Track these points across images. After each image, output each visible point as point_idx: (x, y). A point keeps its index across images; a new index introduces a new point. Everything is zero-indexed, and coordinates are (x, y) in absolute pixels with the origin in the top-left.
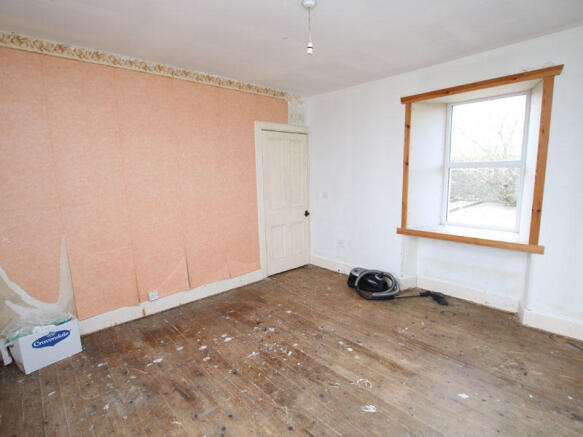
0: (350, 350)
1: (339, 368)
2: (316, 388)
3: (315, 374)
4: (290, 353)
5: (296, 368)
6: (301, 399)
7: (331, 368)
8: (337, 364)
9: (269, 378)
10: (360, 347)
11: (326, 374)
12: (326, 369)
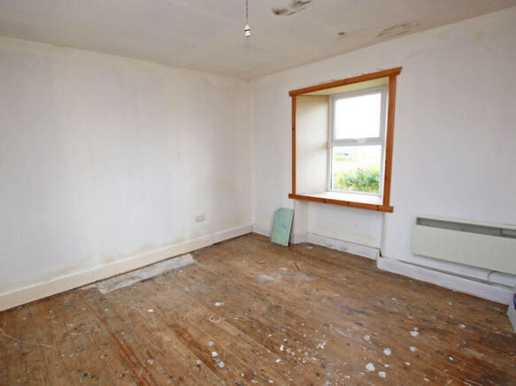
0: (214, 354)
1: (232, 333)
2: (254, 316)
3: (254, 326)
4: (282, 349)
5: (272, 331)
6: (264, 309)
7: (239, 332)
8: (234, 336)
9: (293, 322)
10: (201, 358)
11: (244, 326)
12: (244, 331)
